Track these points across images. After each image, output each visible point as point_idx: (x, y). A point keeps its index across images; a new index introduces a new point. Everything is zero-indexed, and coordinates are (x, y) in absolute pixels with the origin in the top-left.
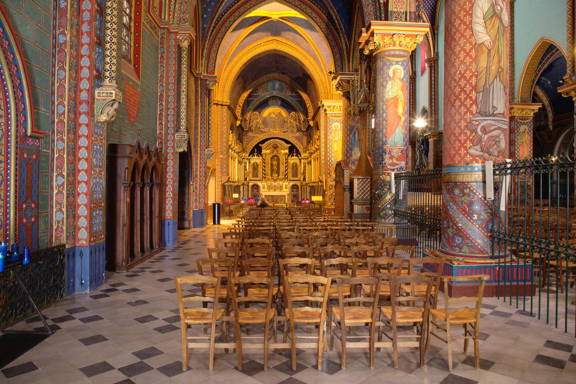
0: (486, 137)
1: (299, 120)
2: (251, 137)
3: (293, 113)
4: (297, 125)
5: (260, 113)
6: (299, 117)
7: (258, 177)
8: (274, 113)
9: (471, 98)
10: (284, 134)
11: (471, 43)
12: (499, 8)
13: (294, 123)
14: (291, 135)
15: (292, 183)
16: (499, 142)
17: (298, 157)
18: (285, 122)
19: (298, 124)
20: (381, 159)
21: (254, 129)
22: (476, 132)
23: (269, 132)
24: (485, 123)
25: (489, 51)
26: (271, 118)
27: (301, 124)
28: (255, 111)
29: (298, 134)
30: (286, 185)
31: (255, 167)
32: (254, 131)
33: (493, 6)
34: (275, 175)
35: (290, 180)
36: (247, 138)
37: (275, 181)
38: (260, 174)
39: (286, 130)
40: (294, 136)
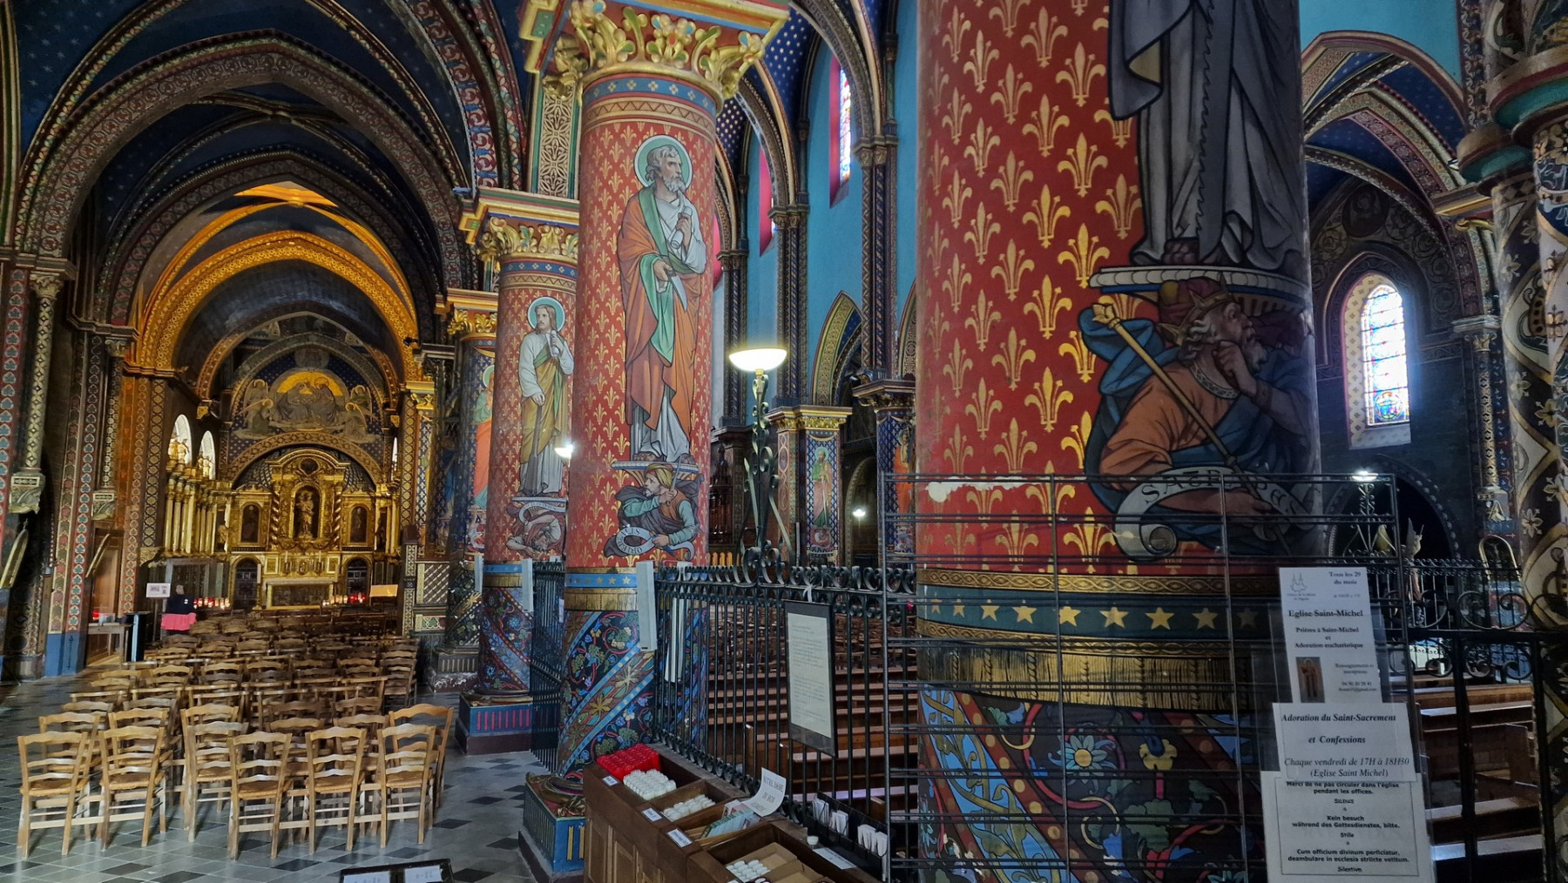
0: (530, 525)
1: (375, 404)
2: (243, 441)
3: (359, 389)
4: (367, 417)
5: (270, 384)
6: (373, 398)
7: (256, 541)
8: (308, 384)
9: (513, 470)
11: (516, 396)
12: (556, 350)
13: (362, 413)
14: (351, 440)
15: (348, 556)
16: (550, 531)
17: (369, 491)
18: (338, 408)
19: (372, 416)
20: (462, 530)
21: (251, 420)
22: (518, 518)
23: (294, 430)
24: (530, 505)
25: (540, 408)
26: (301, 397)
27: (378, 415)
28: (255, 378)
29: (370, 438)
30: (333, 562)
31: (251, 517)
32: (250, 426)
33: (547, 347)
34: (307, 538)
35: (344, 549)
36: (231, 444)
37: (303, 550)
38: (262, 535)
39: (339, 428)
40: (360, 442)
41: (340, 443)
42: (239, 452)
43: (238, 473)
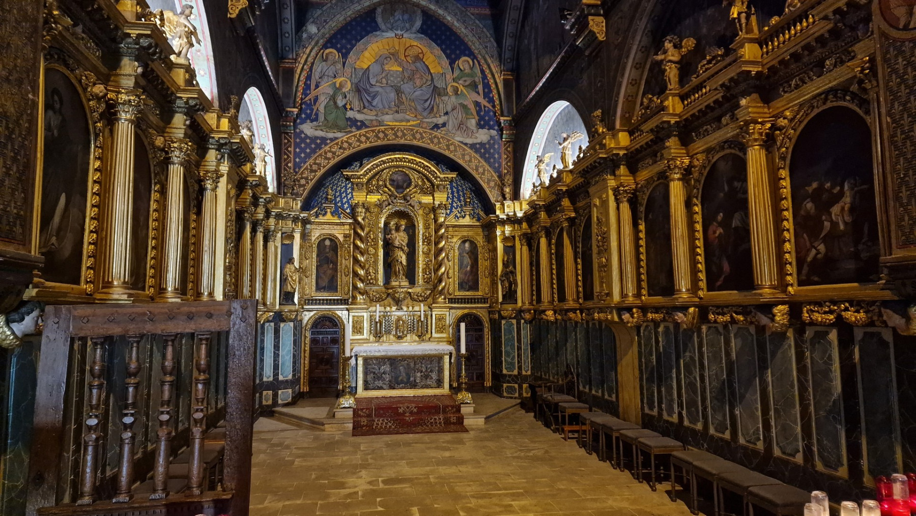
1: (486, 86)
2: (313, 139)
3: (464, 62)
4: (477, 104)
5: (345, 56)
7: (336, 290)
10: (436, 133)
13: (471, 98)
14: (458, 138)
15: (457, 311)
17: (481, 218)
19: (484, 102)
21: (322, 109)
23: (380, 123)
27: (491, 101)
28: (325, 47)
29: (483, 136)
30: (439, 319)
31: (328, 254)
32: (321, 118)
34: (401, 283)
35: (451, 301)
36: (297, 145)
37: (398, 302)
38: (343, 280)
39: (441, 121)
40: (469, 141)
41: (444, 143)
42: (308, 156)
43: (309, 187)
